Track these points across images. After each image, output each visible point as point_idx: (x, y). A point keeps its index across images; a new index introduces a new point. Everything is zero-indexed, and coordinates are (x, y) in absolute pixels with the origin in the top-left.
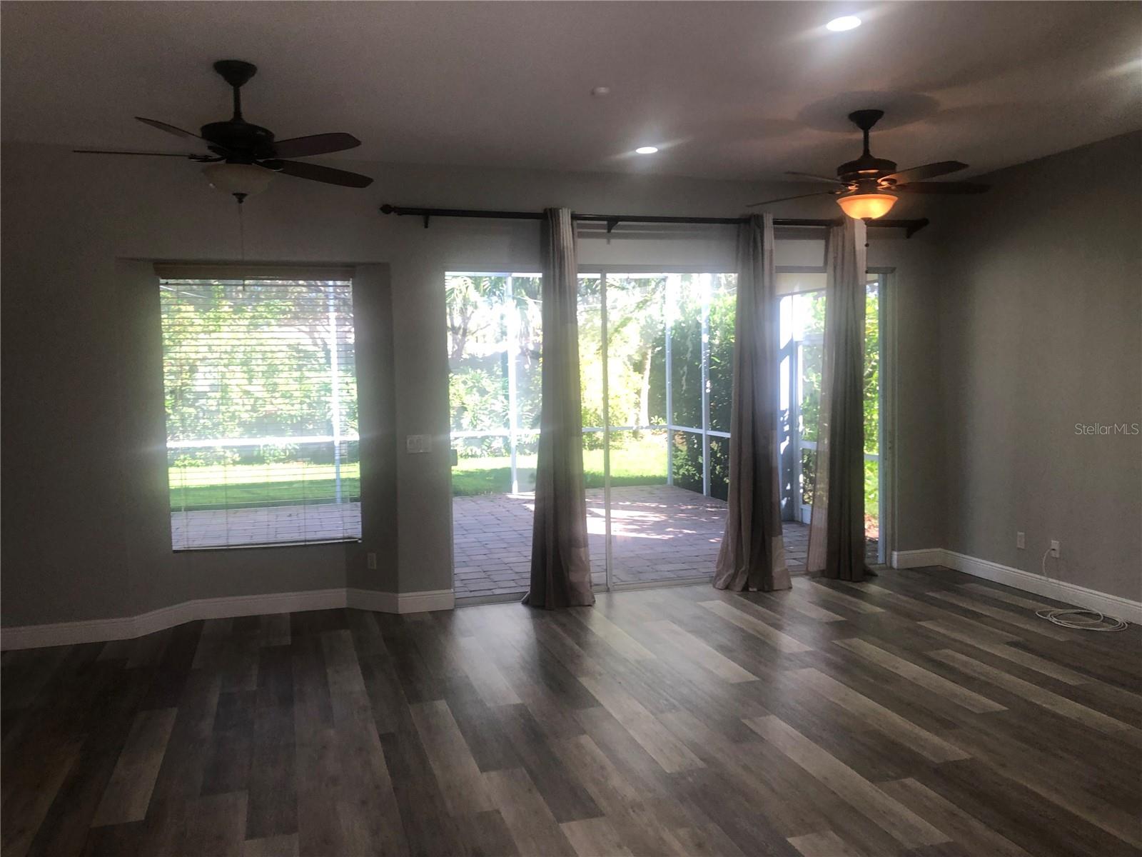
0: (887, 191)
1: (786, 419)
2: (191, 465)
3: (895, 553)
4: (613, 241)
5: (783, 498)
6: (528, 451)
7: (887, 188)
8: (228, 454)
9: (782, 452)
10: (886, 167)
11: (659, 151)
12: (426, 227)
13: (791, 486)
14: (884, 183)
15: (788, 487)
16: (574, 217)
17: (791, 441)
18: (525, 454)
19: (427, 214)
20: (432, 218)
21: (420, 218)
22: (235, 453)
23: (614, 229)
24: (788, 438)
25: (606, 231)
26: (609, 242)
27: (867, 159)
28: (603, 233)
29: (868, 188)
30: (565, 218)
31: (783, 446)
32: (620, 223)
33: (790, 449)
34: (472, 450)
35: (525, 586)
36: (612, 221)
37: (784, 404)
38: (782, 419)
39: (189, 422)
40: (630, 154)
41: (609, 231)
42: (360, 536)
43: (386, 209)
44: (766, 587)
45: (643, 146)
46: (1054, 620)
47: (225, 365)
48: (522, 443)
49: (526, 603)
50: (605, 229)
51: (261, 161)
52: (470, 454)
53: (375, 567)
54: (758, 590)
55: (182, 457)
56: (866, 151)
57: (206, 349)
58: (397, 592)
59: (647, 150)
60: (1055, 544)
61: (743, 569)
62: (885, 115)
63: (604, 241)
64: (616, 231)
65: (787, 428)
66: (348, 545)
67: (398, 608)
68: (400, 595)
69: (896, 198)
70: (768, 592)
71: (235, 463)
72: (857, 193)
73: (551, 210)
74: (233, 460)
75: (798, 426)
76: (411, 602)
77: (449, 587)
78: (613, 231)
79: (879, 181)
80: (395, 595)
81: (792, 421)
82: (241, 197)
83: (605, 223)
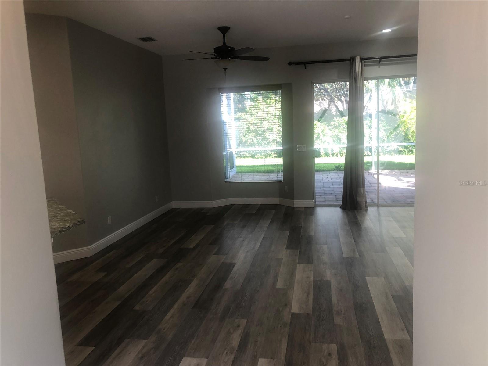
2: (260, 158)
4: (381, 67)
6: (393, 154)
8: (273, 154)
11: (392, 31)
12: (306, 68)
16: (362, 59)
18: (392, 155)
19: (305, 64)
20: (307, 65)
21: (303, 65)
22: (275, 153)
23: (381, 62)
26: (379, 68)
28: (377, 64)
30: (358, 60)
32: (382, 59)
34: (367, 153)
35: (340, 201)
36: (380, 59)
39: (259, 142)
40: (379, 33)
42: (283, 180)
43: (290, 64)
45: (385, 29)
47: (272, 120)
48: (391, 150)
49: (341, 207)
50: (378, 62)
51: (232, 57)
52: (366, 155)
53: (287, 191)
55: (257, 155)
57: (266, 115)
59: (387, 31)
63: (377, 67)
66: (279, 182)
67: (294, 205)
68: (294, 201)
71: (275, 157)
73: (352, 57)
74: (274, 156)
76: (298, 204)
77: (313, 199)
78: (381, 63)
82: (225, 69)
83: (378, 60)
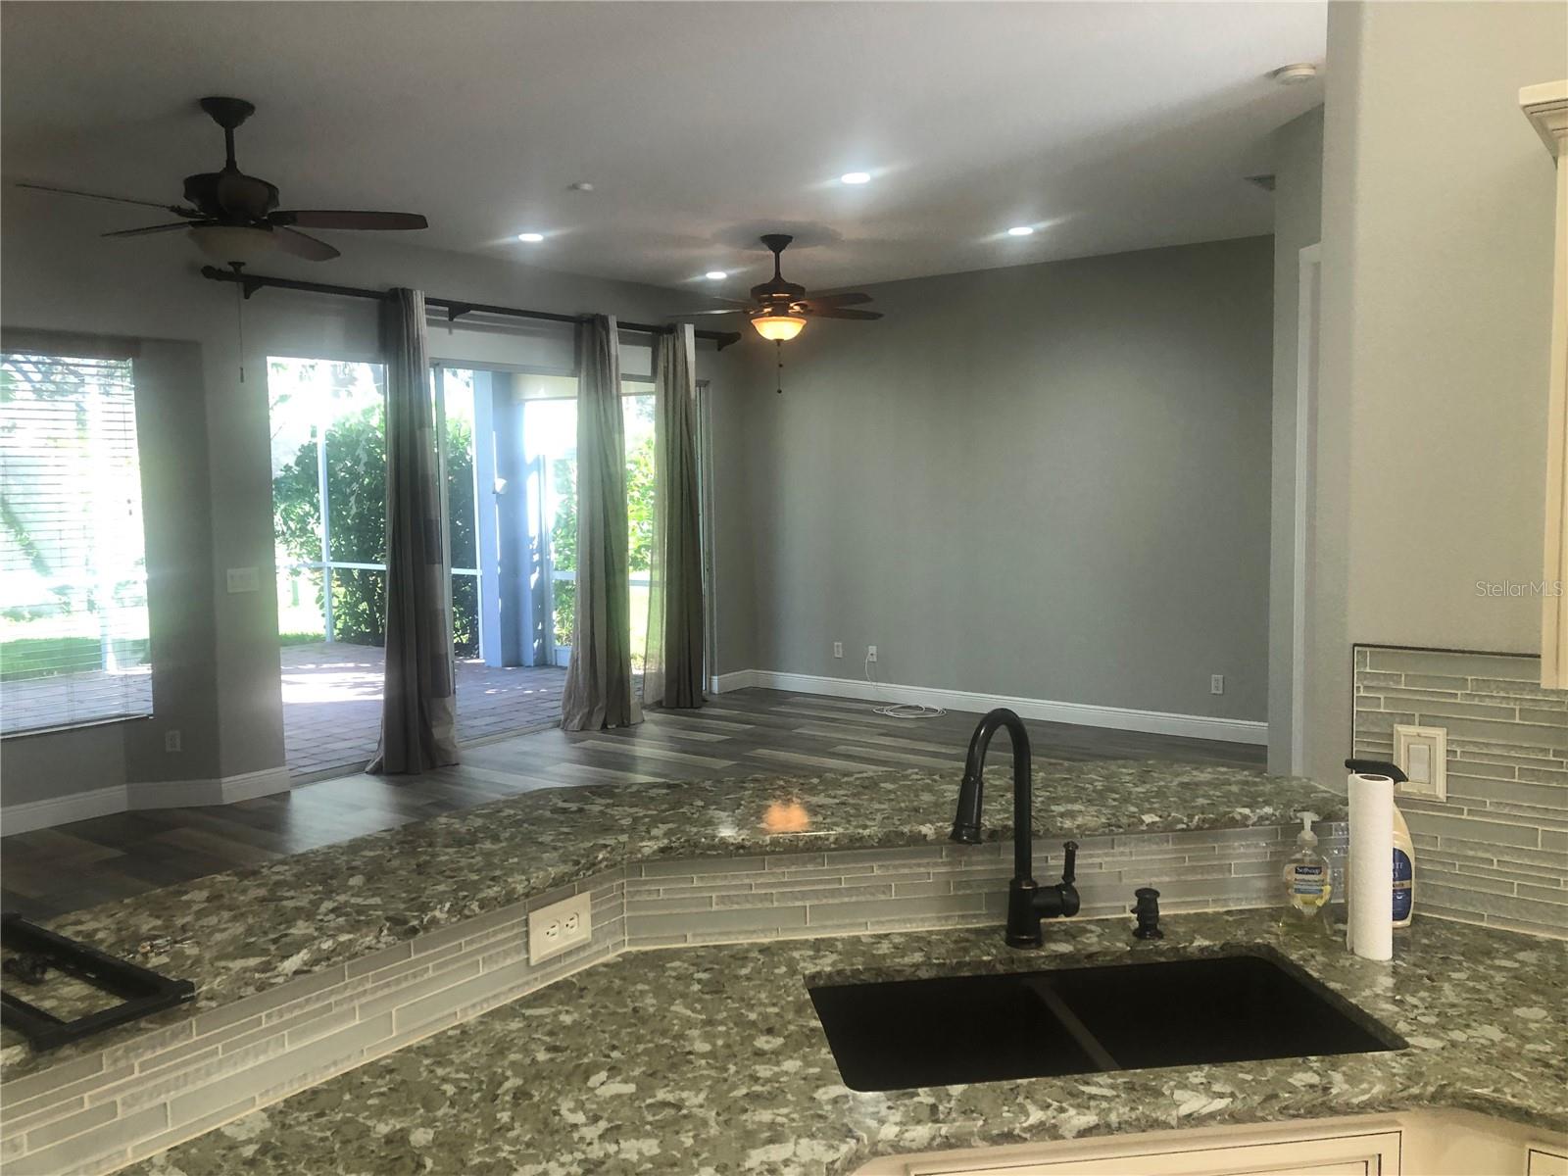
0: (797, 315)
1: (535, 547)
3: (715, 678)
4: (455, 331)
5: (535, 641)
7: (799, 312)
9: (532, 587)
10: (796, 292)
12: (247, 297)
13: (543, 625)
14: (796, 307)
15: (540, 627)
17: (541, 573)
19: (252, 282)
23: (457, 317)
24: (538, 569)
25: (447, 319)
26: (450, 333)
27: (778, 283)
28: (444, 321)
29: (781, 310)
30: (419, 301)
31: (534, 578)
32: (472, 312)
33: (541, 583)
36: (456, 309)
37: (533, 531)
38: (531, 547)
41: (451, 319)
42: (150, 710)
43: (208, 272)
44: (626, 722)
45: (531, 233)
46: (891, 714)
49: (377, 771)
50: (446, 316)
53: (179, 749)
54: (617, 726)
56: (778, 273)
58: (219, 776)
59: (532, 238)
60: (873, 649)
61: (600, 705)
62: (793, 240)
63: (446, 331)
64: (460, 320)
65: (536, 557)
66: (130, 726)
67: (222, 799)
68: (224, 780)
69: (805, 322)
70: (627, 727)
72: (771, 314)
73: (403, 290)
75: (549, 554)
76: (238, 787)
77: (283, 764)
78: (455, 320)
79: (792, 305)
80: (217, 781)
81: (542, 549)
83: (447, 309)
